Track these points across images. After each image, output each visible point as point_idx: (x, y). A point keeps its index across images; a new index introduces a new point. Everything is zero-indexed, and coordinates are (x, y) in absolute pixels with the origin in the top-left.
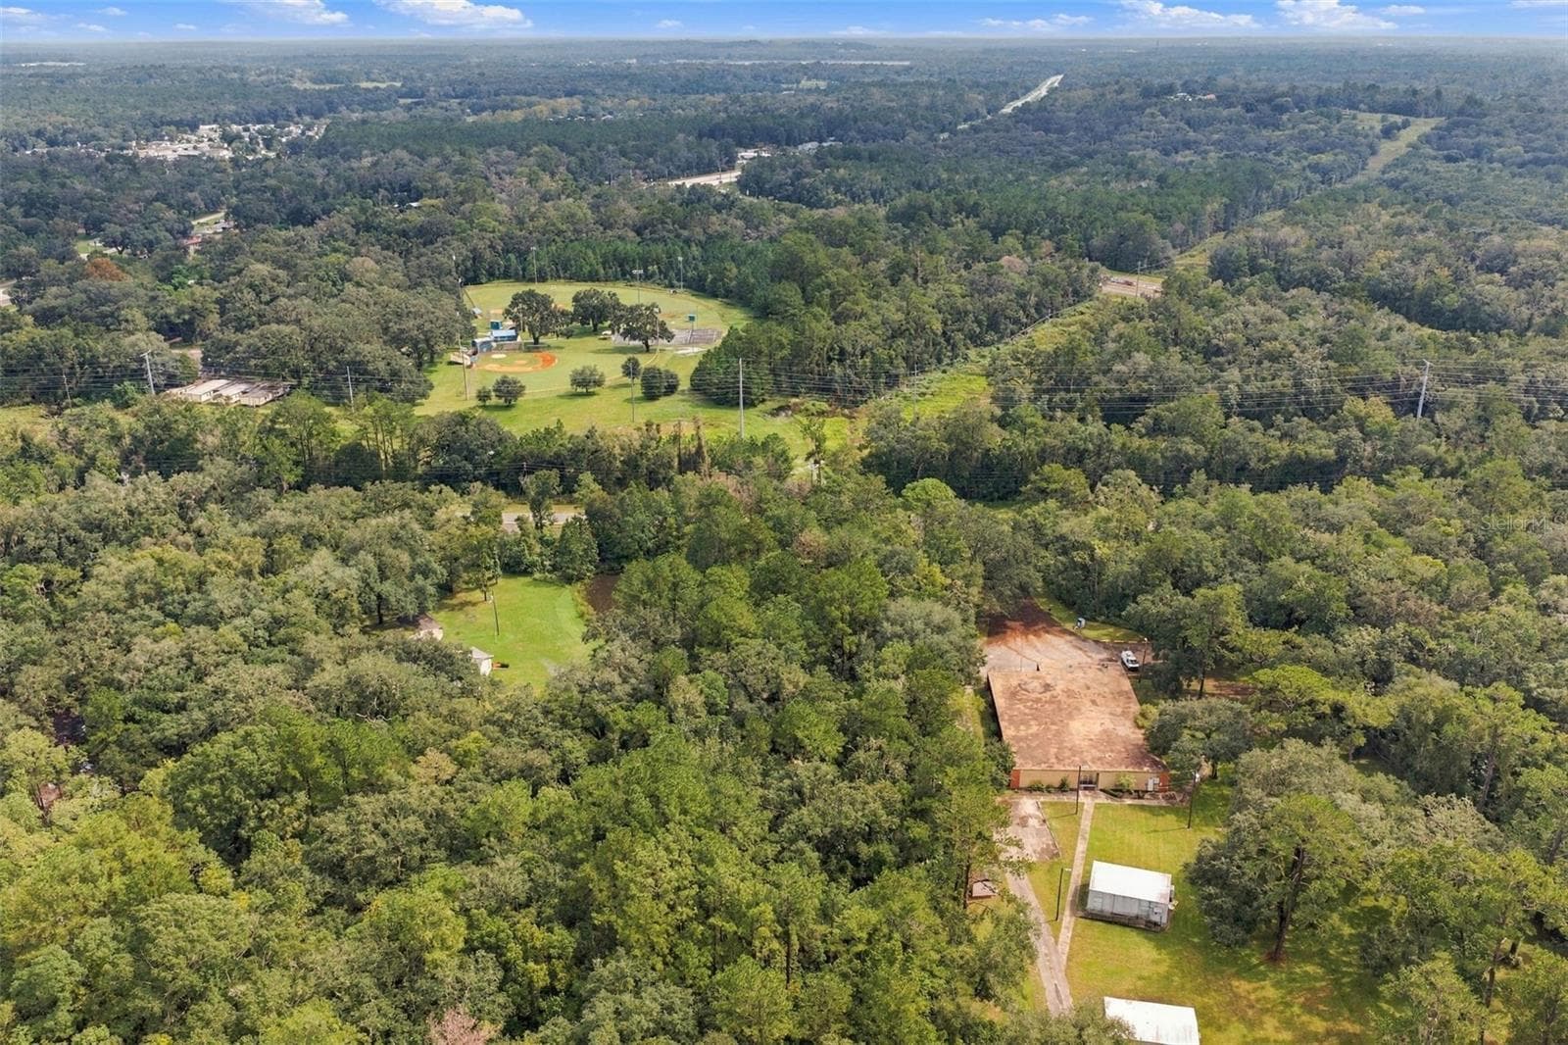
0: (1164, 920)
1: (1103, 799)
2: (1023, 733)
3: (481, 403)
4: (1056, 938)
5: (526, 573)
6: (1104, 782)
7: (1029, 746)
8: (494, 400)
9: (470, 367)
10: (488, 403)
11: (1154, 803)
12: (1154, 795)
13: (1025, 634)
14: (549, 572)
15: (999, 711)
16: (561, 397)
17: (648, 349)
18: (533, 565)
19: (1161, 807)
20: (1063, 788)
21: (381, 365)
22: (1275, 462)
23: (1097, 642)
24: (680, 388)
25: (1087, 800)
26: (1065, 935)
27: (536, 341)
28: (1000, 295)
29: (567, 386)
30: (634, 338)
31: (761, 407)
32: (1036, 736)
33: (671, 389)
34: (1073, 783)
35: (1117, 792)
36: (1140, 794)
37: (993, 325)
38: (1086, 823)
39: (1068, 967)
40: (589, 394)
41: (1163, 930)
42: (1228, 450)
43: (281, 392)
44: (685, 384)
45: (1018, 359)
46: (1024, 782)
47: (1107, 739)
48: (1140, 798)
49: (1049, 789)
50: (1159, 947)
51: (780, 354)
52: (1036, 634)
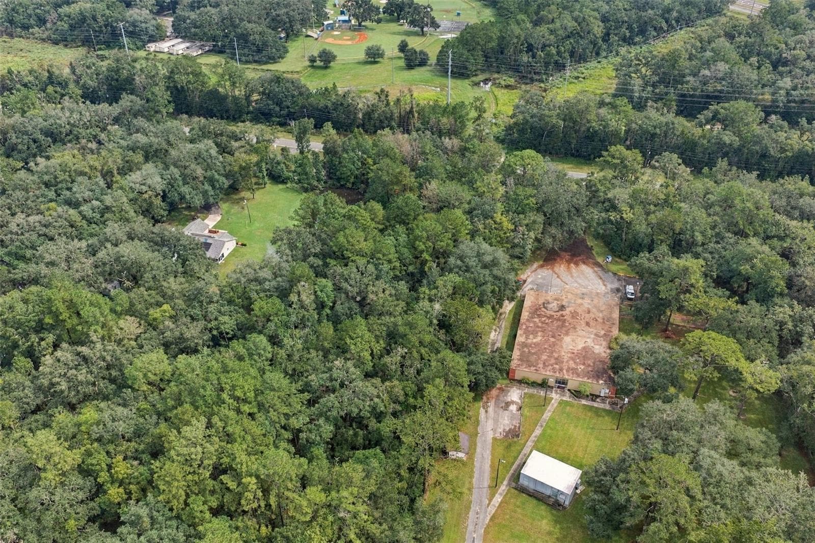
0: (567, 503)
1: (567, 398)
2: (529, 341)
3: (310, 64)
4: (490, 500)
5: (283, 182)
6: (571, 385)
7: (529, 352)
8: (318, 63)
9: (316, 39)
10: (315, 64)
11: (602, 406)
12: (604, 400)
13: (569, 262)
14: (296, 183)
15: (522, 321)
16: (359, 63)
17: (423, 34)
18: (288, 178)
19: (604, 410)
20: (543, 385)
21: (257, 37)
22: (789, 154)
23: (615, 274)
24: (429, 62)
25: (555, 396)
26: (498, 499)
27: (360, 25)
28: (650, 11)
29: (362, 56)
30: (415, 26)
31: (474, 79)
32: (536, 344)
33: (423, 63)
34: (552, 382)
35: (577, 394)
36: (594, 397)
37: (642, 32)
38: (547, 415)
39: (488, 526)
40: (375, 62)
41: (564, 508)
42: (756, 143)
43: (207, 48)
44: (433, 59)
45: (639, 60)
46: (518, 376)
47: (585, 354)
48: (593, 400)
49: (534, 384)
50: (557, 522)
51: (490, 45)
52: (577, 264)
